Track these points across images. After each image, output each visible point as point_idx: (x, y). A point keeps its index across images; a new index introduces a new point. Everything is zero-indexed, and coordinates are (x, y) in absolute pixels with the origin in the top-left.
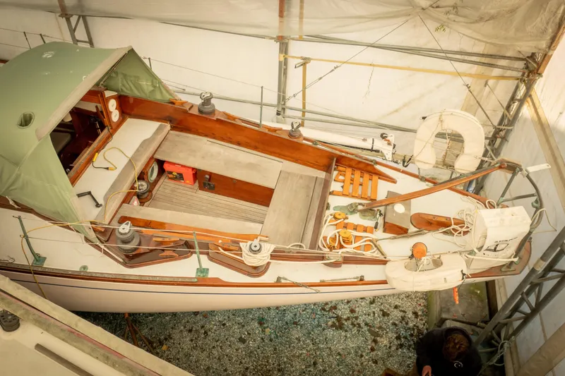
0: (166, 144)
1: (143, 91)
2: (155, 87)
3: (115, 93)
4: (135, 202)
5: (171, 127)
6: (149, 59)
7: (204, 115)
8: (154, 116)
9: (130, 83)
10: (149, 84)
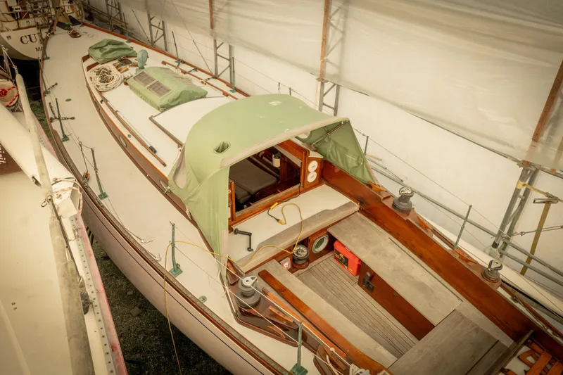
0: (346, 222)
1: (347, 164)
2: (359, 164)
3: (321, 157)
4: (287, 264)
5: (360, 209)
6: (368, 137)
7: (396, 211)
8: (348, 191)
9: (338, 152)
10: (355, 159)
